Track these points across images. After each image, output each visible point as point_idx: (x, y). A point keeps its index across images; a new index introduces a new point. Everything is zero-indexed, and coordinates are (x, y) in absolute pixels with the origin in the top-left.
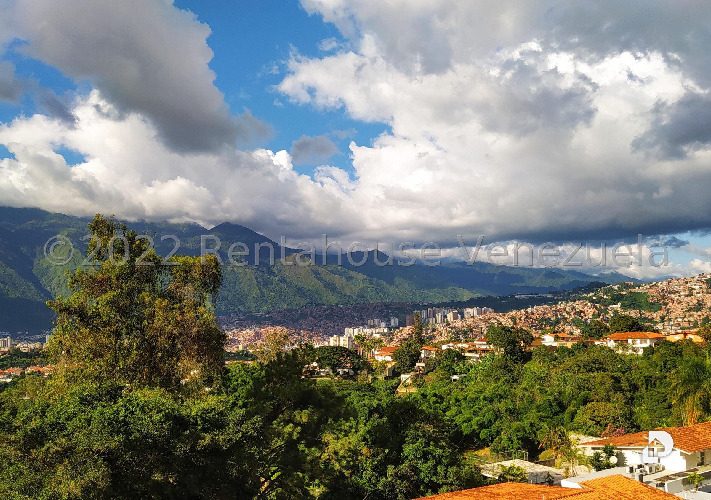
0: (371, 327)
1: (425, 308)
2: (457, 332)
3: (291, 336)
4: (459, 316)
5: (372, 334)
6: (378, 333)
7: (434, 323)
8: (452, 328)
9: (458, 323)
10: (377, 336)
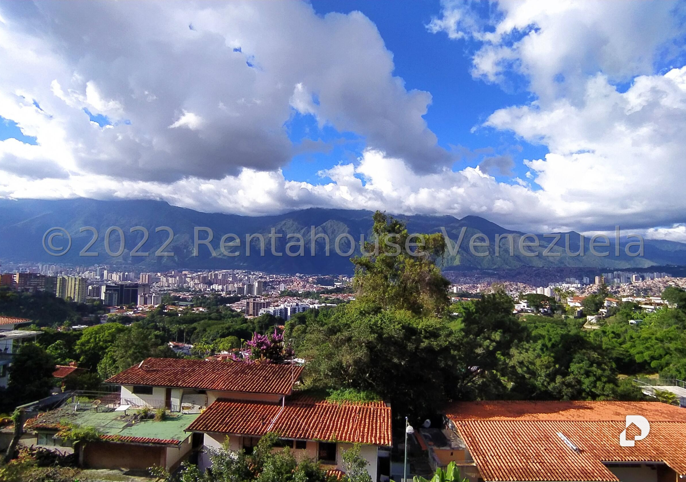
0: (567, 283)
1: (612, 272)
2: (638, 290)
3: (511, 285)
4: (641, 279)
5: (568, 288)
6: (573, 287)
7: (619, 282)
8: (634, 287)
9: (640, 283)
10: (572, 289)
